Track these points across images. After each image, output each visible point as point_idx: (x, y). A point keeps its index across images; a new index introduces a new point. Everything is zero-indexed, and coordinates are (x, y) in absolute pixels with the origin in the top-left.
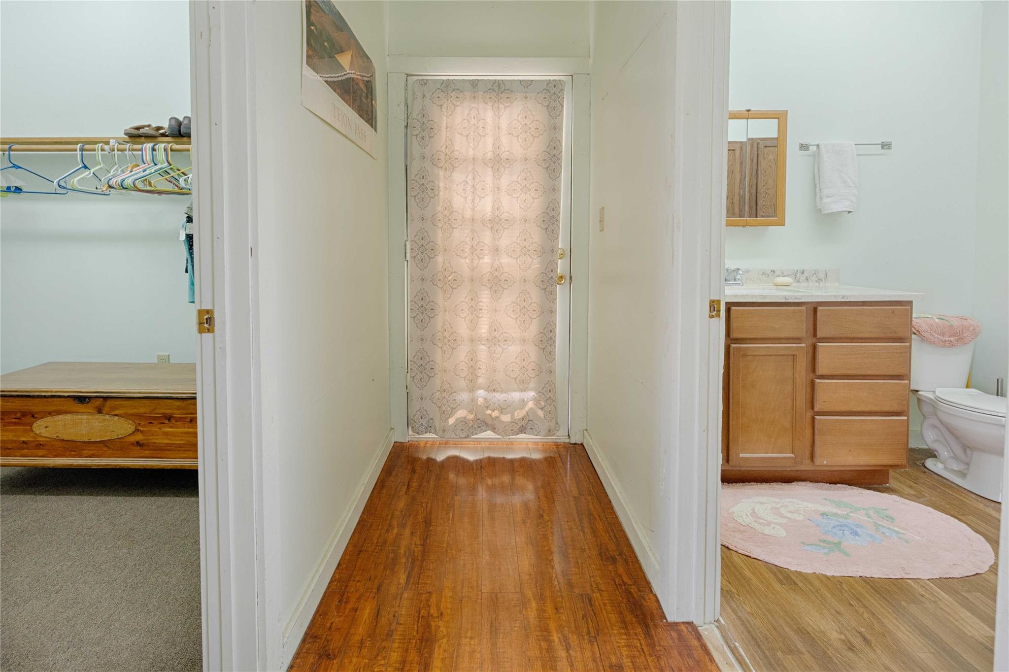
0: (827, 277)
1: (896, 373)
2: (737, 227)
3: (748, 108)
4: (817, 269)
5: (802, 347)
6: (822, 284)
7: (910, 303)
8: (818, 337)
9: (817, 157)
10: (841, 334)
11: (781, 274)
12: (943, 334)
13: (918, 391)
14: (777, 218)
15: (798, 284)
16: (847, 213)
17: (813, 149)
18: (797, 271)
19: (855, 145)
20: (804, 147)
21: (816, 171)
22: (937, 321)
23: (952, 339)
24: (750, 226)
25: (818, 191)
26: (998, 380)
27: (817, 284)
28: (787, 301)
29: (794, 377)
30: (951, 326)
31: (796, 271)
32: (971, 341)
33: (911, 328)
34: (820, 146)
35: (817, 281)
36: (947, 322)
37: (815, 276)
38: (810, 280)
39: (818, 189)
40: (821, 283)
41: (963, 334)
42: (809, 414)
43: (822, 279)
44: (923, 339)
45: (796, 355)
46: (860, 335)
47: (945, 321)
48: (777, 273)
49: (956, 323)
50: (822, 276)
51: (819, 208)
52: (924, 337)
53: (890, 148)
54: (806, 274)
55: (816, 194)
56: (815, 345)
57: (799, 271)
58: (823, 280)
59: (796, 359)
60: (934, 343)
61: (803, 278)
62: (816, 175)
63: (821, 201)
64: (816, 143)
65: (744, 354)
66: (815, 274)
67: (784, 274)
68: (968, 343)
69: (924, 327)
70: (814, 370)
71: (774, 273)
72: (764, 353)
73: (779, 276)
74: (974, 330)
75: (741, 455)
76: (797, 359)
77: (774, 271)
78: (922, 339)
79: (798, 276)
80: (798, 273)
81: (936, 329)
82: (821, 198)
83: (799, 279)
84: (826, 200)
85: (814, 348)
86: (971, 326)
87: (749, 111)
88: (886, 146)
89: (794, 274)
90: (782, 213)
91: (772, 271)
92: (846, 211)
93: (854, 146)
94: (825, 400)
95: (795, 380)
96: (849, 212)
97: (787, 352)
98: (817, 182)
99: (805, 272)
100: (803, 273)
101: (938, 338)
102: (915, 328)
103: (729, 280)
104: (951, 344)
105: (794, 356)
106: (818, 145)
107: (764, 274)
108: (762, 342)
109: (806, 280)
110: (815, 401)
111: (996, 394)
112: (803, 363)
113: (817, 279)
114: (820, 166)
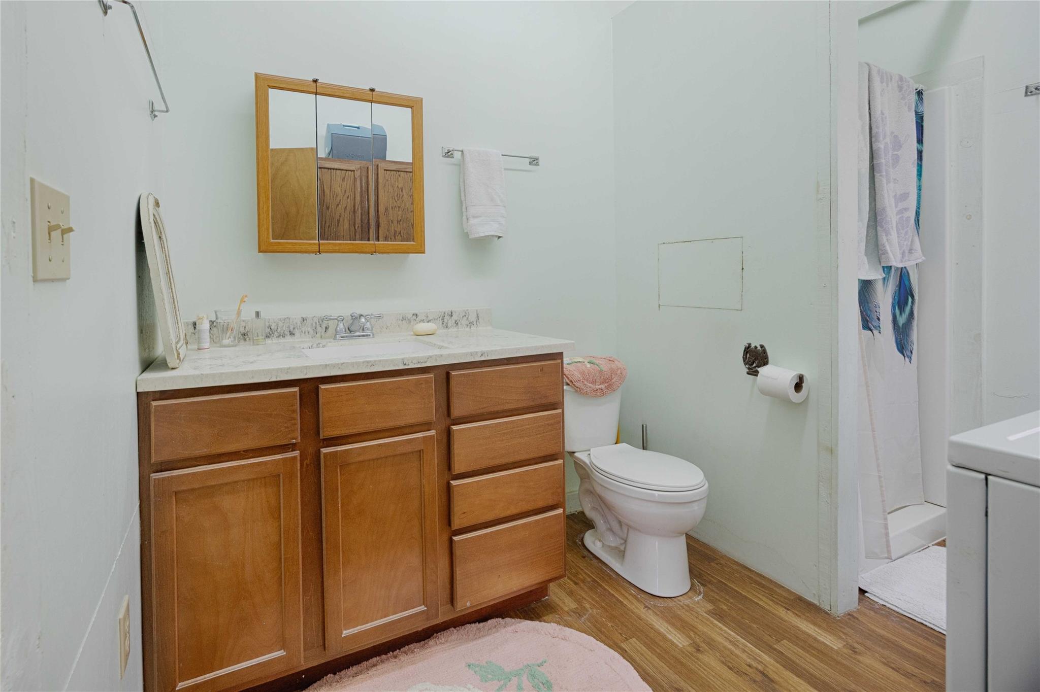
0: (478, 319)
1: (549, 452)
2: (362, 255)
3: (373, 87)
4: (468, 310)
5: (431, 437)
6: (473, 328)
7: (560, 355)
8: (452, 417)
9: (461, 166)
10: (483, 408)
11: (425, 318)
12: (594, 382)
13: (574, 452)
14: (415, 243)
15: (445, 331)
16: (497, 238)
17: (457, 155)
18: (445, 313)
19: (503, 155)
20: (448, 154)
21: (462, 184)
22: (588, 365)
23: (603, 386)
24: (379, 253)
25: (464, 210)
26: (643, 426)
27: (468, 329)
28: (406, 367)
29: (421, 485)
30: (601, 371)
31: (443, 313)
32: (619, 387)
33: (563, 378)
34: (464, 152)
35: (467, 325)
36: (597, 367)
37: (465, 318)
38: (459, 323)
39: (464, 207)
40: (472, 326)
41: (612, 379)
42: (445, 537)
43: (473, 322)
44: (578, 390)
45: (423, 450)
46: (507, 407)
47: (595, 365)
48: (419, 318)
49: (605, 367)
50: (473, 318)
51: (466, 231)
52: (577, 387)
53: (537, 164)
54: (455, 317)
55: (462, 213)
56: (449, 429)
57: (446, 314)
58: (475, 323)
59: (423, 456)
60: (587, 393)
61: (451, 322)
62: (462, 189)
63: (468, 223)
64: (461, 149)
65: (343, 462)
66: (465, 316)
67: (429, 319)
68: (617, 389)
69: (577, 375)
70: (449, 468)
71: (417, 318)
72: (374, 456)
73: (423, 321)
74: (621, 373)
75: (345, 633)
76: (425, 455)
77: (416, 315)
78: (575, 390)
79: (446, 320)
80: (446, 315)
81: (588, 377)
82: (468, 219)
83: (447, 324)
84: (472, 221)
85: (449, 433)
86: (618, 369)
87: (372, 90)
88: (534, 161)
89: (441, 318)
90: (421, 236)
91: (414, 315)
92: (497, 236)
93: (501, 156)
94: (465, 511)
95: (422, 489)
96: (499, 237)
97: (408, 449)
98: (463, 198)
99: (454, 313)
100: (452, 316)
101: (590, 387)
102: (568, 378)
103: (355, 331)
104: (603, 393)
105: (420, 451)
106: (462, 151)
107: (403, 319)
108: (369, 437)
109: (455, 325)
110: (452, 513)
111: (642, 447)
112: (434, 458)
113: (467, 323)
114: (465, 178)
